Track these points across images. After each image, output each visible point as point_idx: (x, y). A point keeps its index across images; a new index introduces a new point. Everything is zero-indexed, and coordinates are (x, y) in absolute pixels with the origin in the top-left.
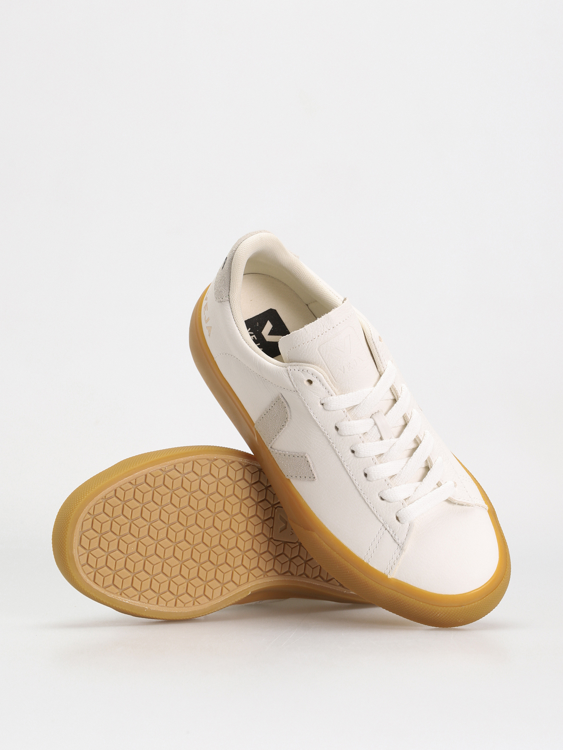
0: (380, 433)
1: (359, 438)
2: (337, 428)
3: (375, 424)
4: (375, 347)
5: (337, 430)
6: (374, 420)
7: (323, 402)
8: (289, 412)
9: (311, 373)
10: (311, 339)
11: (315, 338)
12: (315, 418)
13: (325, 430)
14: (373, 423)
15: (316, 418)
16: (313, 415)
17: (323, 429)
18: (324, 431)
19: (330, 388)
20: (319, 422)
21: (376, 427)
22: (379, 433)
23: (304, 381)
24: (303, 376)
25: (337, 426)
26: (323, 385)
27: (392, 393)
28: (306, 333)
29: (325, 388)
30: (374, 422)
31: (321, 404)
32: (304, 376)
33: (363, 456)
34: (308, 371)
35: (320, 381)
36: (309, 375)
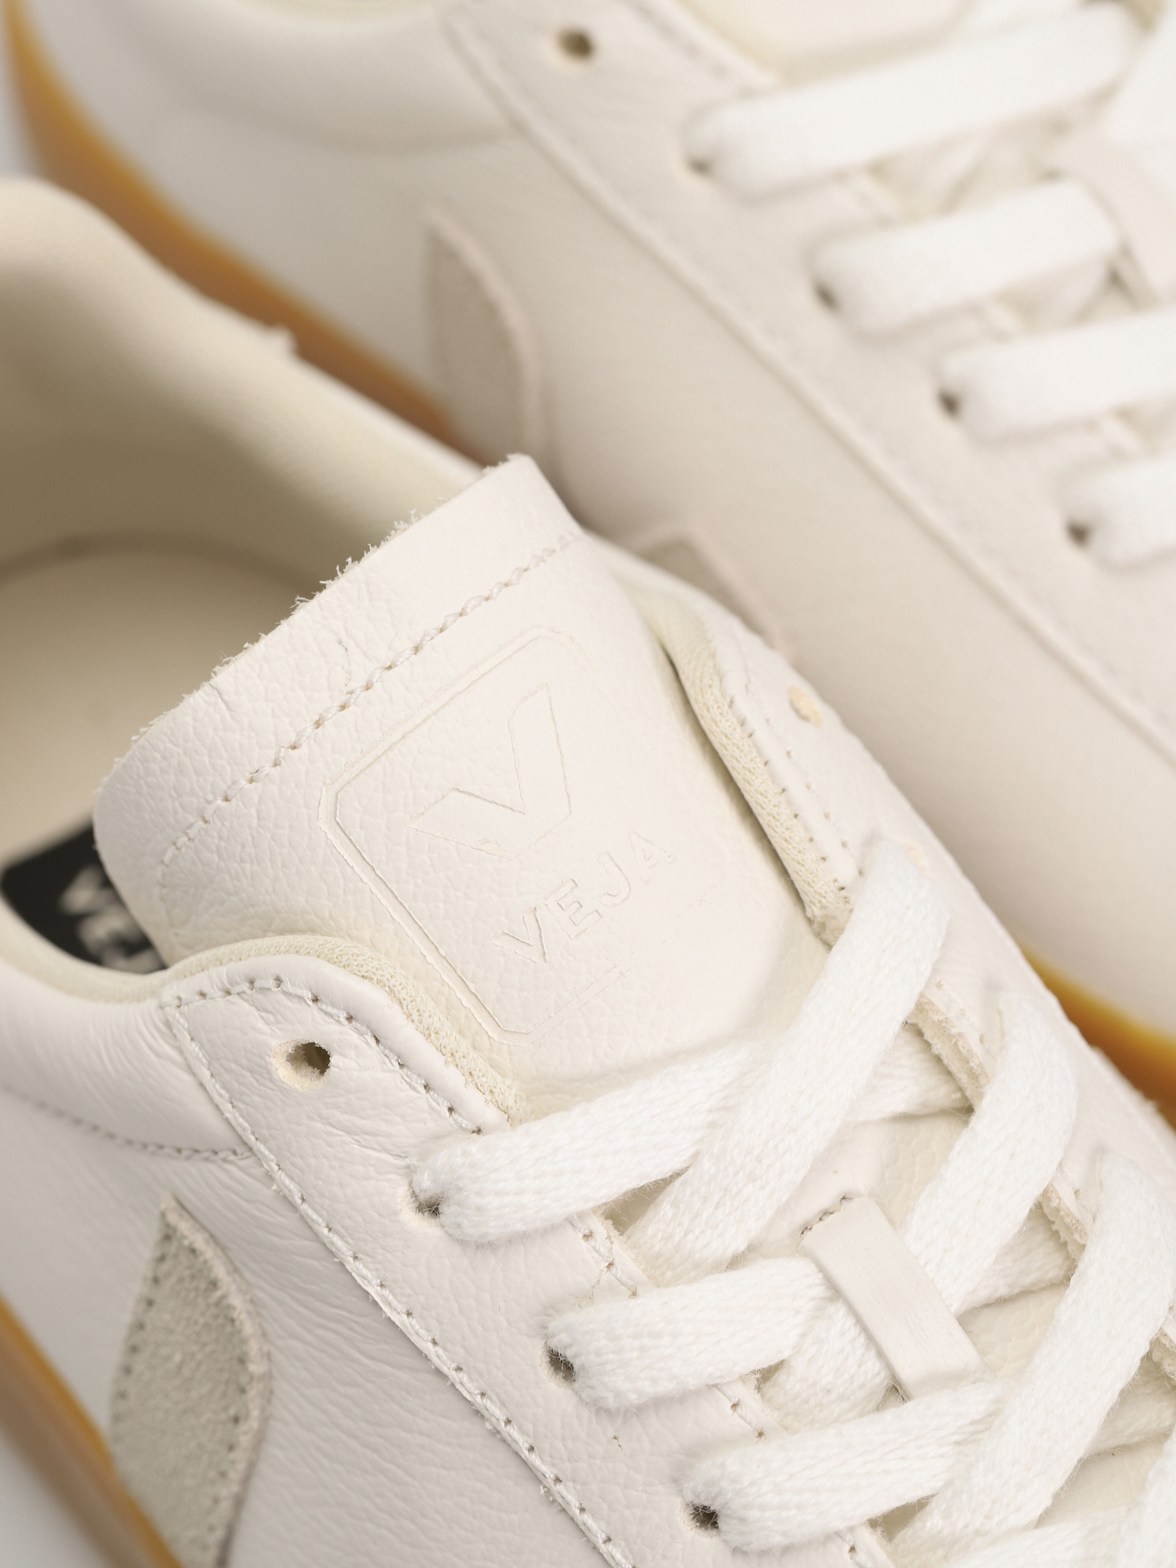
0: (881, 1355)
1: (729, 1411)
2: (561, 1365)
3: (835, 1292)
4: (760, 752)
5: (565, 1378)
6: (821, 1269)
7: (427, 1184)
8: (243, 1316)
9: (308, 996)
10: (272, 757)
11: (293, 738)
12: (400, 1319)
13: (483, 1395)
14: (820, 1291)
15: (409, 1314)
16: (382, 1296)
17: (468, 1386)
18: (478, 1398)
19: (452, 1078)
20: (434, 1342)
21: (839, 1312)
22: (872, 1353)
23: (273, 1061)
24: (261, 1025)
25: (554, 1343)
26: (401, 1065)
27: (938, 1060)
28: (227, 715)
29: (426, 1087)
30: (818, 1278)
31: (420, 1208)
32: (267, 1022)
33: (778, 1540)
34: (287, 986)
35: (377, 1041)
36: (295, 1005)
